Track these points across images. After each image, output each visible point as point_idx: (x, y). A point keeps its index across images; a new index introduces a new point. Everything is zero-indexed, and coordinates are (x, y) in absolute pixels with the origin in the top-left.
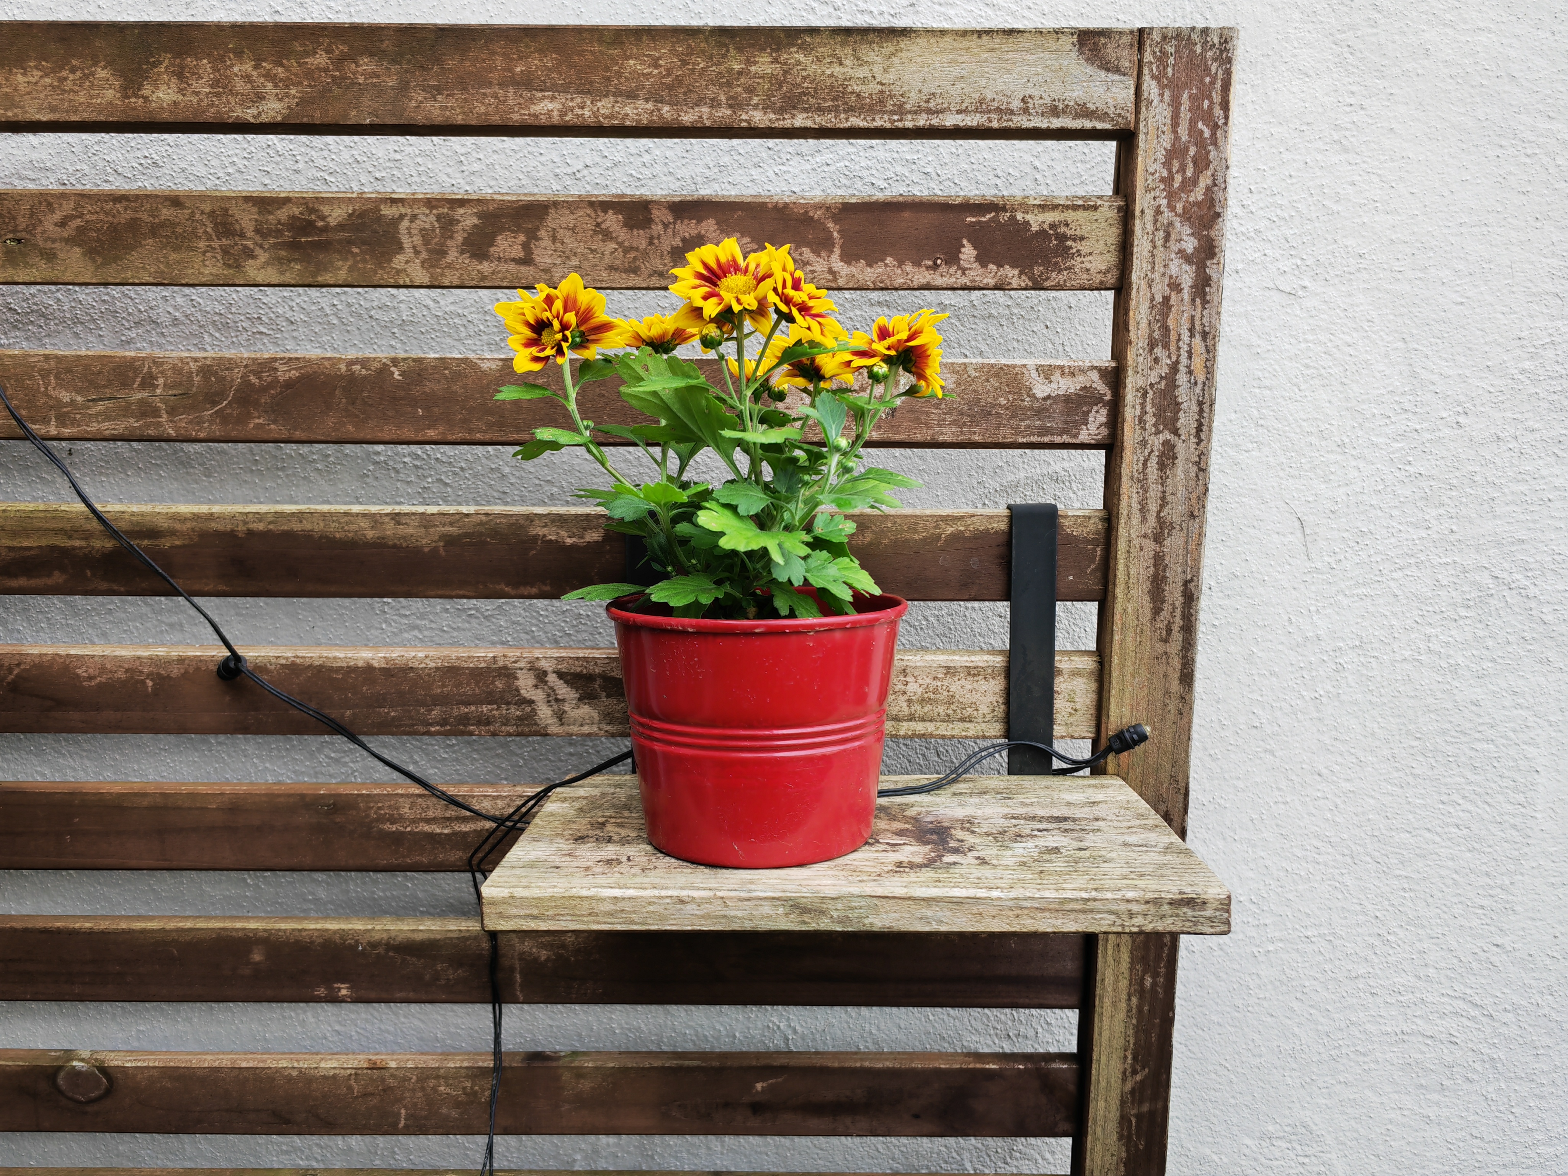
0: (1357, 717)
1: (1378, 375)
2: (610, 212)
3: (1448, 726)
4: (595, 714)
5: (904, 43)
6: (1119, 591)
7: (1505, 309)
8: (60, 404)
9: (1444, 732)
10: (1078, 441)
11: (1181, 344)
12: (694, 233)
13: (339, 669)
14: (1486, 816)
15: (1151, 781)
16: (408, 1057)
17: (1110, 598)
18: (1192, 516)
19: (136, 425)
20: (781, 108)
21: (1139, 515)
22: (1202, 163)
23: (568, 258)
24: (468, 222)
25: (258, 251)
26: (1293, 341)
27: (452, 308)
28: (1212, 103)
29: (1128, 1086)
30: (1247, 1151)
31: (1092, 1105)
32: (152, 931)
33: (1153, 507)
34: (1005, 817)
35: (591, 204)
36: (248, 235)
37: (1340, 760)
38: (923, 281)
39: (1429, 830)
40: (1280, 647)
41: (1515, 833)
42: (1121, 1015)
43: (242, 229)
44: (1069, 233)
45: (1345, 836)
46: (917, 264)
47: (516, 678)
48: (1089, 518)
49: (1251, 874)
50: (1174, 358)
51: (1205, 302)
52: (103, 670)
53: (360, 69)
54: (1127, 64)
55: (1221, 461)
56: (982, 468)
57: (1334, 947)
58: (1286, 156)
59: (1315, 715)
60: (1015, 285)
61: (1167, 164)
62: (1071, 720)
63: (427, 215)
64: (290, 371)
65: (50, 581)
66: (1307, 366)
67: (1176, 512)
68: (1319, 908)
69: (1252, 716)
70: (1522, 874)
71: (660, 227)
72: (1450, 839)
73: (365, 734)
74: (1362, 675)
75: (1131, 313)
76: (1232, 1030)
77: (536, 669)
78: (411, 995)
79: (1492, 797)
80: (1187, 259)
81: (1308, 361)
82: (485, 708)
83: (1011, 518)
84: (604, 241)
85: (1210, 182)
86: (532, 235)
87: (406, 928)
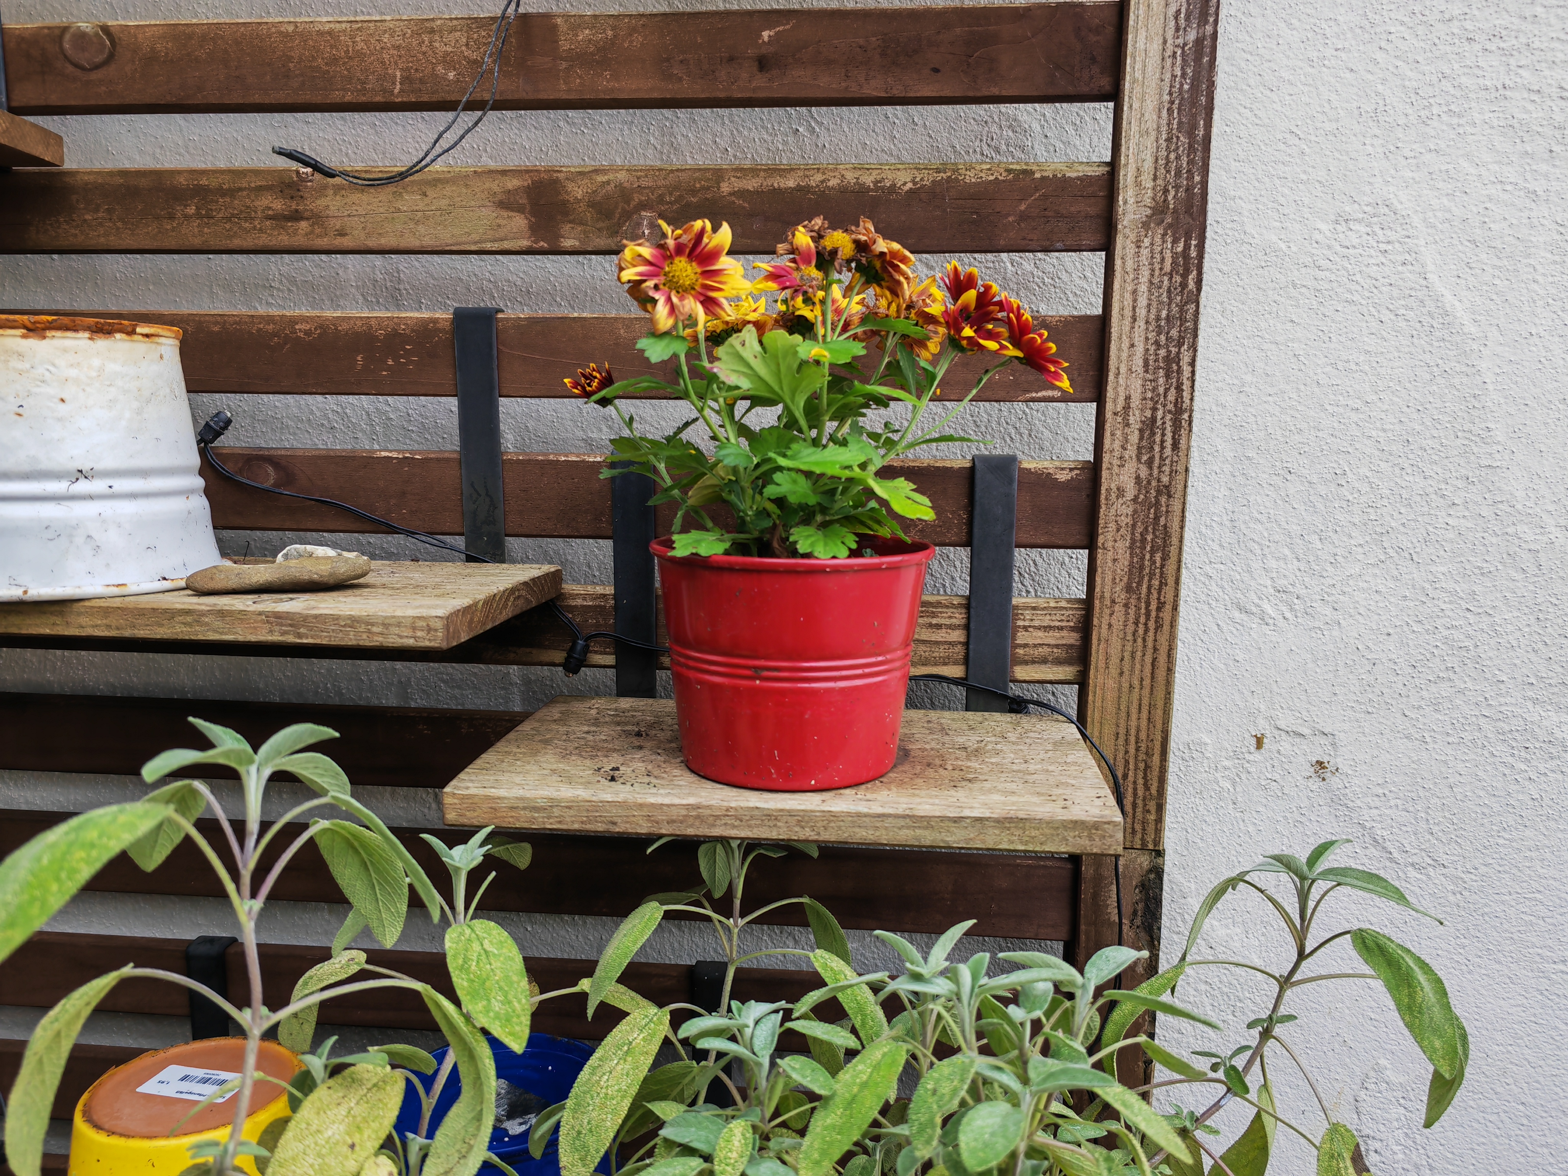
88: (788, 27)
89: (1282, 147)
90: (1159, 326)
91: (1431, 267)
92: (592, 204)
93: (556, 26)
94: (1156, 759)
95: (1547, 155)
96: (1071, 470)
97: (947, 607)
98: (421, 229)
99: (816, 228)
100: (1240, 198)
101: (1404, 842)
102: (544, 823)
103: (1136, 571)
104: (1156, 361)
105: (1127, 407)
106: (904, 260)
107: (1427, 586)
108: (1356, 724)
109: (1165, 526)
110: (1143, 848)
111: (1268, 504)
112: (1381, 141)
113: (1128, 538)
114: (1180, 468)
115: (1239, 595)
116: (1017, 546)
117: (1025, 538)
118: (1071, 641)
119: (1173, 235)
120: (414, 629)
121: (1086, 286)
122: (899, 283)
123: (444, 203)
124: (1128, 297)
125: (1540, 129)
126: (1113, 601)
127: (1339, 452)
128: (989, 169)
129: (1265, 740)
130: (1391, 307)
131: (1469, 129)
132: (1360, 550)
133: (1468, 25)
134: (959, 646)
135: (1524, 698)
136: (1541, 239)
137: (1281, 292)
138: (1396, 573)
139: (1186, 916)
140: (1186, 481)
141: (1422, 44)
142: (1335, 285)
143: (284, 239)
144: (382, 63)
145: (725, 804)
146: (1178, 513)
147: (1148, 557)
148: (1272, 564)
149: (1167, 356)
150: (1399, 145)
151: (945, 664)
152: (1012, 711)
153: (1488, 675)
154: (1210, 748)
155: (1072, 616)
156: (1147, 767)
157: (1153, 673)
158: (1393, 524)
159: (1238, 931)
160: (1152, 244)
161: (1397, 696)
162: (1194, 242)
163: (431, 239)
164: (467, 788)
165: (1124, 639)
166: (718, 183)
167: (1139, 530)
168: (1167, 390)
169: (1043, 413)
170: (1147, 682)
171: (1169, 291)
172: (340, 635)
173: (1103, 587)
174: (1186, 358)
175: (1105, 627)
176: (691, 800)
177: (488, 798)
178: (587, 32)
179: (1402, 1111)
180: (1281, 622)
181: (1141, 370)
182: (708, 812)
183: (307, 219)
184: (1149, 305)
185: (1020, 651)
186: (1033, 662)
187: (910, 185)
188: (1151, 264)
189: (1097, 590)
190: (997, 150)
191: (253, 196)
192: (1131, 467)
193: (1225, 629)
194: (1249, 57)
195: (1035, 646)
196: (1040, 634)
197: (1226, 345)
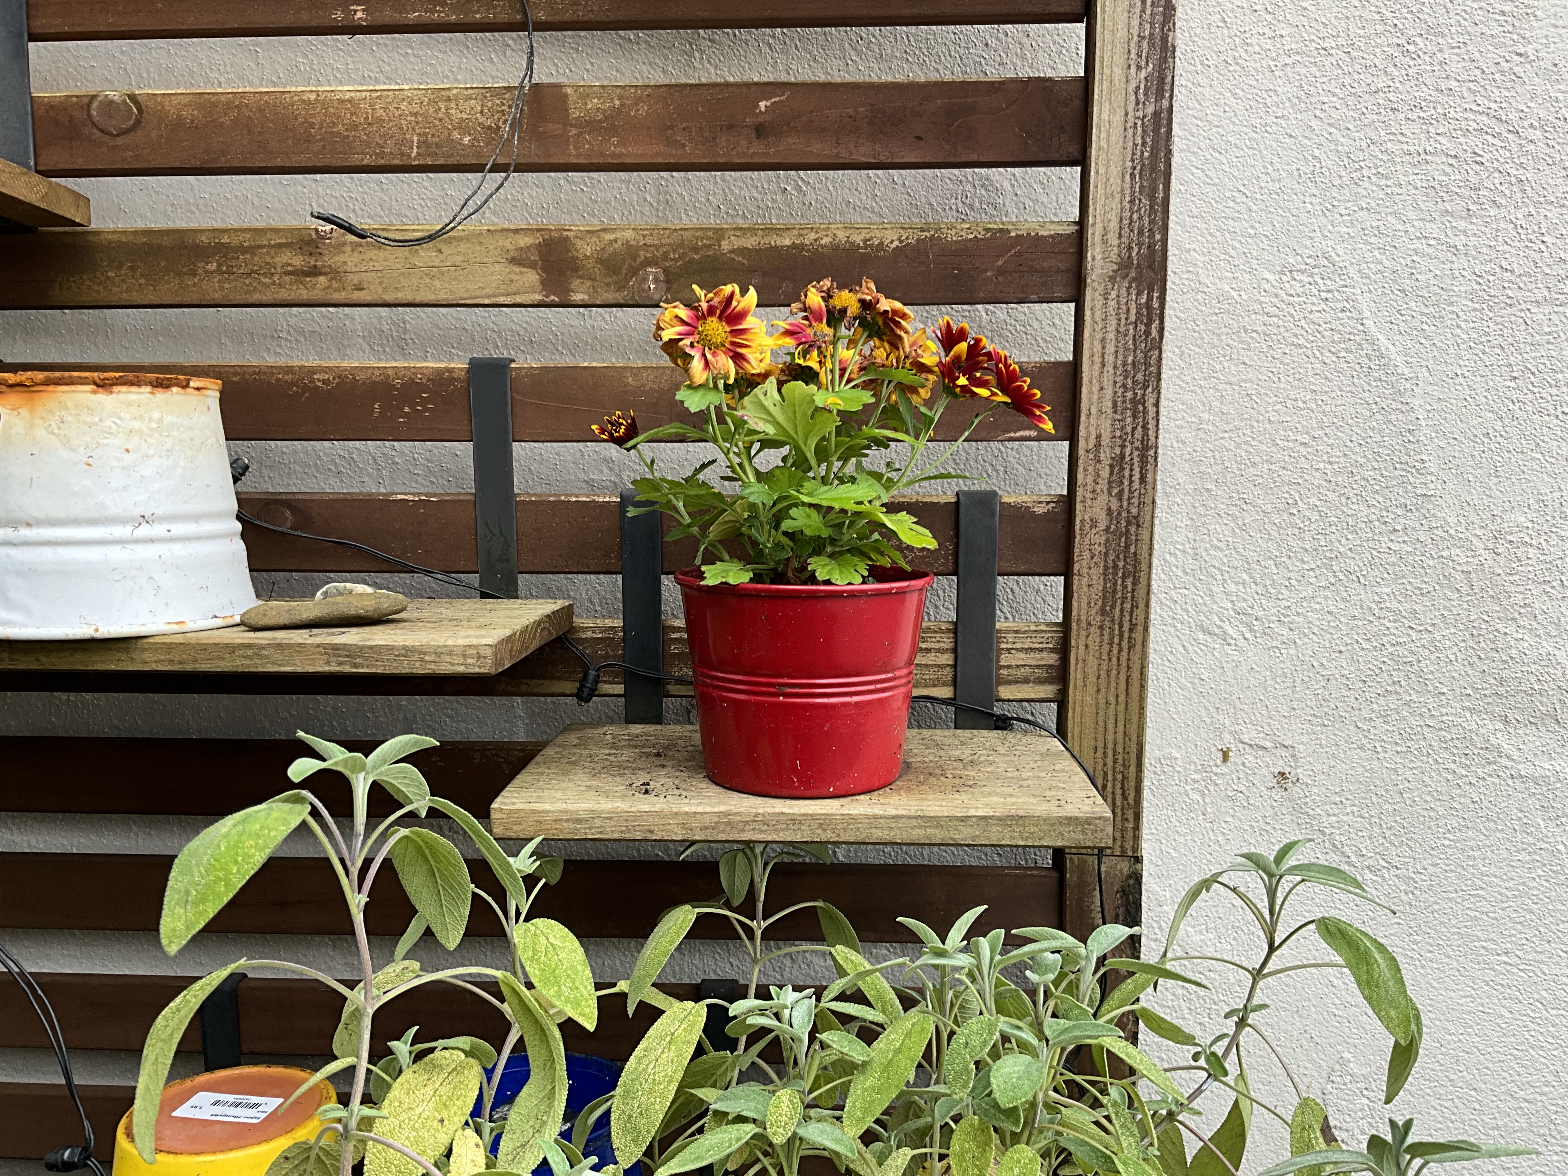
57: (1354, 60)
88: (783, 98)
89: (1232, 204)
90: (1126, 371)
91: (1367, 314)
92: (600, 261)
93: (566, 96)
94: (1133, 769)
95: (1464, 214)
96: (1048, 503)
97: (936, 632)
98: (437, 283)
99: (825, 288)
100: (1194, 250)
101: (1361, 846)
102: (586, 834)
103: (1109, 596)
104: (1124, 402)
105: (1098, 445)
106: (904, 316)
107: (1373, 606)
108: (1313, 737)
109: (1135, 554)
110: (1123, 855)
111: (1226, 532)
112: (1318, 200)
113: (1102, 565)
114: (1148, 500)
115: (1202, 618)
116: (999, 575)
117: (1007, 567)
118: (1052, 662)
119: (1137, 288)
120: (465, 656)
121: (1055, 333)
122: (900, 338)
123: (459, 259)
124: (1097, 344)
125: (1457, 190)
126: (1089, 624)
127: (1290, 483)
128: (969, 229)
129: (1231, 754)
130: (1333, 350)
131: (1396, 190)
132: (1312, 573)
133: (1391, 96)
134: (948, 669)
135: (1463, 708)
136: (1462, 289)
137: (1234, 337)
138: (1345, 594)
139: (1163, 924)
140: (1153, 512)
141: (1352, 113)
142: (1282, 329)
143: (303, 294)
144: (401, 129)
145: (754, 810)
146: (1147, 541)
147: (1120, 582)
148: (1233, 588)
149: (1134, 398)
150: (1335, 203)
151: (935, 686)
152: (997, 728)
153: (1430, 688)
154: (1180, 762)
155: (1051, 639)
156: (1124, 778)
157: (1127, 690)
158: (1342, 550)
159: (1212, 936)
160: (1118, 296)
161: (1349, 709)
162: (1156, 295)
163: (446, 293)
164: (514, 804)
165: (1100, 658)
166: (719, 241)
167: (1112, 558)
168: (1134, 429)
169: (1018, 452)
170: (1122, 698)
171: (1134, 339)
172: (395, 664)
173: (1079, 610)
174: (1150, 400)
175: (1082, 648)
176: (722, 808)
177: (534, 812)
178: (595, 101)
179: (1365, 1101)
180: (1241, 642)
181: (1110, 411)
182: (738, 818)
183: (326, 274)
184: (1116, 352)
185: (1004, 672)
186: (1016, 682)
187: (896, 243)
188: (1118, 314)
189: (1074, 613)
190: (971, 208)
191: (272, 253)
192: (1103, 498)
193: (1190, 649)
194: (1199, 123)
195: (1018, 666)
196: (1022, 655)
197: (1184, 385)
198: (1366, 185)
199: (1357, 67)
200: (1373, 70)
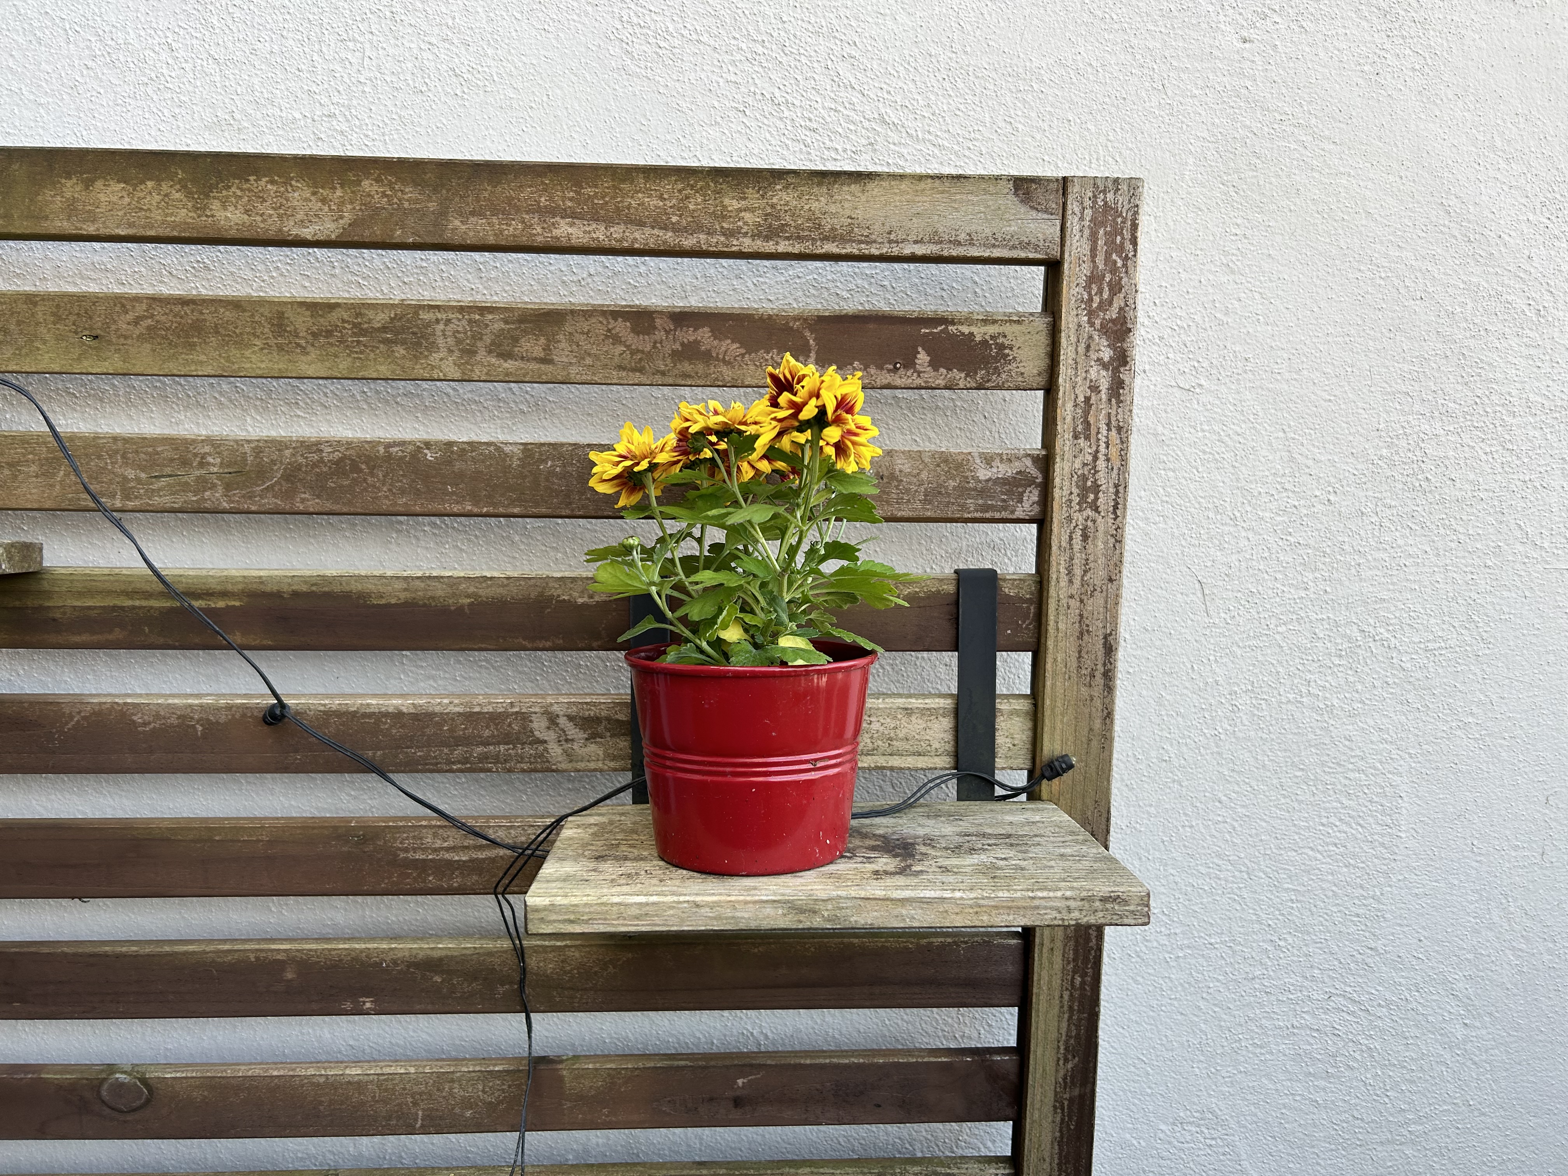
0: (1250, 752)
1: (1263, 460)
2: (620, 320)
3: (1326, 758)
4: (601, 753)
5: (871, 185)
6: (1050, 643)
7: (1365, 406)
8: (125, 479)
9: (1323, 764)
10: (1015, 517)
11: (1100, 436)
12: (692, 339)
13: (371, 715)
14: (1359, 836)
15: (1079, 805)
16: (425, 1063)
17: (1042, 649)
18: (1111, 580)
19: (194, 499)
20: (766, 236)
21: (1066, 579)
22: (1116, 288)
23: (583, 359)
24: (496, 326)
25: (310, 348)
26: (1192, 430)
27: (470, 396)
28: (1123, 238)
29: (1062, 1073)
30: (1162, 1136)
31: (1030, 1091)
32: (194, 953)
33: (1078, 571)
34: (959, 835)
35: (604, 313)
36: (301, 334)
37: (1237, 788)
38: (885, 382)
39: (1312, 849)
40: (1185, 691)
41: (1384, 851)
42: (1056, 1010)
43: (296, 329)
44: (1006, 343)
45: (1242, 855)
46: (880, 368)
47: (531, 721)
48: (1024, 580)
49: (1162, 889)
50: (1094, 448)
51: (1119, 402)
52: (157, 716)
53: (406, 197)
54: (1054, 206)
55: (1133, 532)
56: (930, 537)
57: (1234, 952)
58: (1183, 275)
59: (1215, 750)
60: (962, 386)
61: (1087, 288)
62: (1010, 754)
63: (459, 320)
64: (333, 452)
65: (110, 637)
66: (1204, 452)
67: (1098, 575)
68: (1221, 918)
69: (1161, 751)
70: (1390, 886)
71: (663, 333)
72: (1329, 856)
73: (393, 772)
74: (1254, 715)
75: (1059, 411)
76: (1149, 1027)
77: (549, 713)
78: (430, 1007)
79: (1364, 820)
80: (1105, 366)
81: (1205, 448)
82: (502, 748)
83: (958, 581)
84: (613, 344)
85: (1123, 305)
86: (551, 340)
87: (426, 946)
88: (759, 1077)
112: (1205, 1066)
133: (1265, 982)
178: (588, 1081)
198: (1244, 1053)
199: (1239, 959)
200: (1251, 961)
